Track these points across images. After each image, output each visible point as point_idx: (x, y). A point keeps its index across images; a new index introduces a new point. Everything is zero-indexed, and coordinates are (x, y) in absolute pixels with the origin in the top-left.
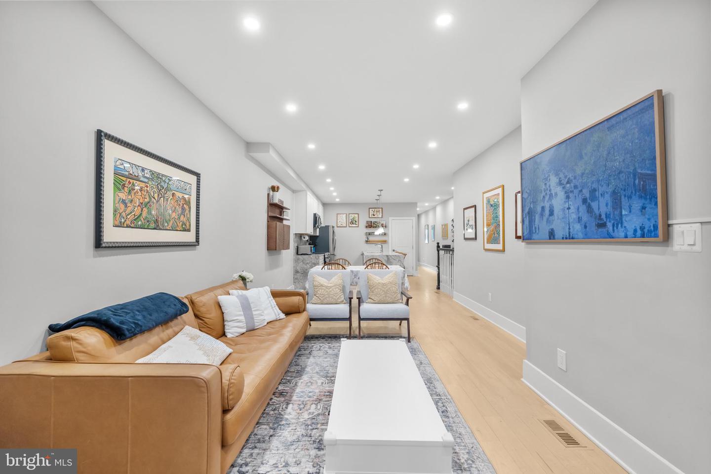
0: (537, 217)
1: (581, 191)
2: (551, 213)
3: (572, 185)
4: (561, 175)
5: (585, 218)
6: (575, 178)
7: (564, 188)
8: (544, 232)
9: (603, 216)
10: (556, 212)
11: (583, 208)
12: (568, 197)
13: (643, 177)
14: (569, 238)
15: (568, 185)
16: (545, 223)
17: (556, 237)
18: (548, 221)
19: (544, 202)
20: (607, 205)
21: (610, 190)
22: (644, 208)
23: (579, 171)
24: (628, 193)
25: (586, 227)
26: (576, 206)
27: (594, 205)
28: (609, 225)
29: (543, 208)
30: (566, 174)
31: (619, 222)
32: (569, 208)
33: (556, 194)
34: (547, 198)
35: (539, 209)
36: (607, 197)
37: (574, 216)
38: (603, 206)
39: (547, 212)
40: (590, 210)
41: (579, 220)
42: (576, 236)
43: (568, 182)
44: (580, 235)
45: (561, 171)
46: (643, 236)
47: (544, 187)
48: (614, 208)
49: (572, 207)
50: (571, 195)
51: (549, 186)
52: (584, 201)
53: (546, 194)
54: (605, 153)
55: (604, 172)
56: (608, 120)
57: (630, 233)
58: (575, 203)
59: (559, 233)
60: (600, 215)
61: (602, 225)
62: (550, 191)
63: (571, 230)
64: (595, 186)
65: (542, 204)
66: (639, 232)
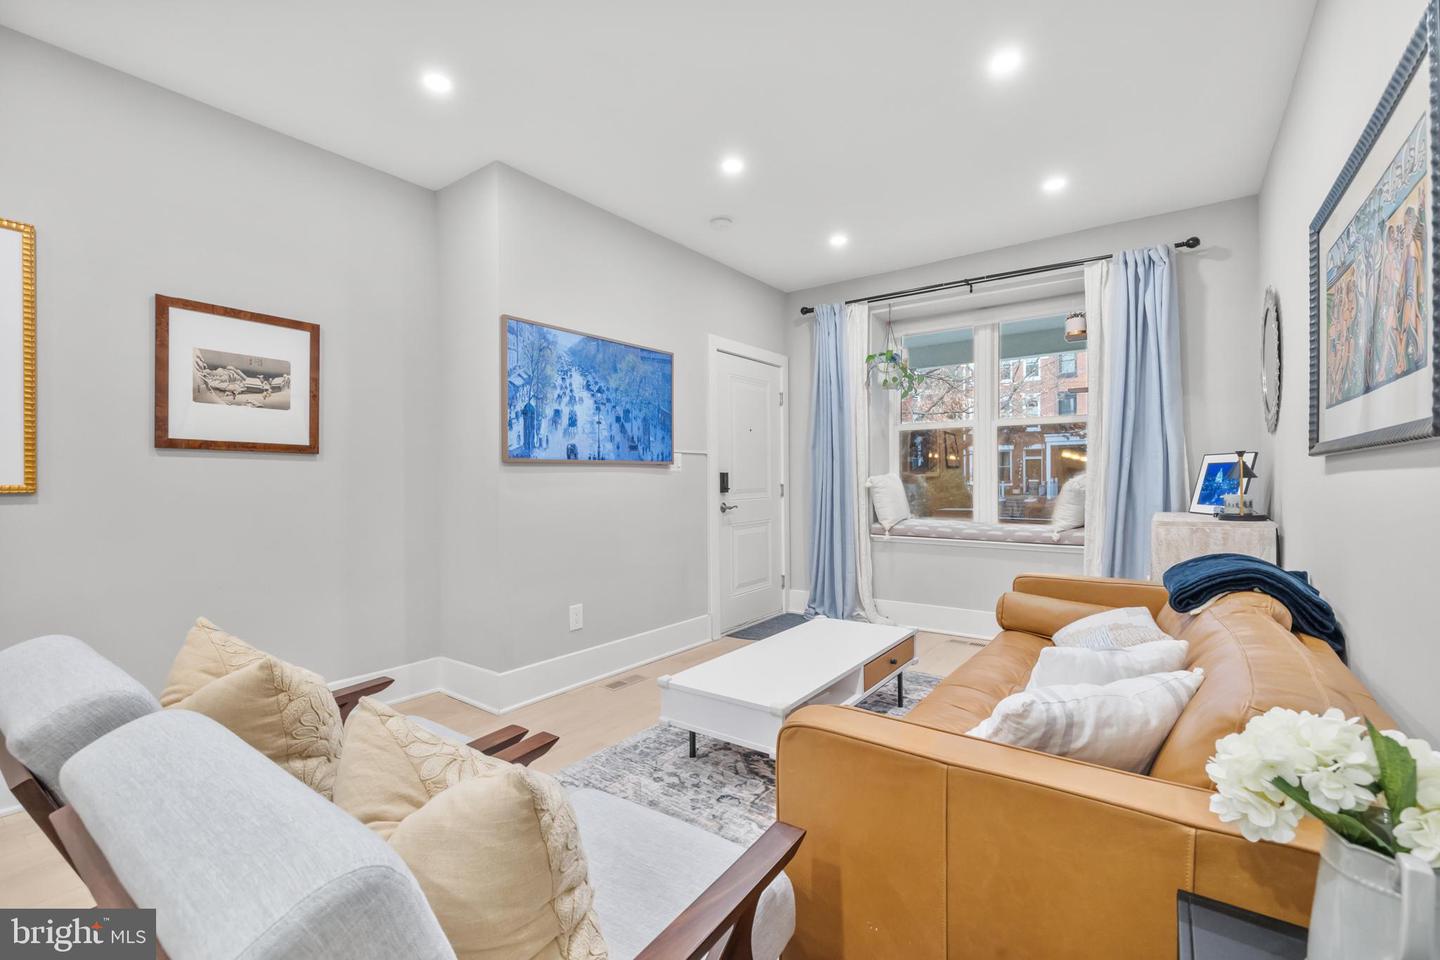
0: (545, 424)
1: (614, 407)
2: (573, 422)
3: (605, 397)
4: (590, 378)
5: (618, 438)
6: (608, 389)
7: (593, 395)
8: (557, 446)
9: (636, 439)
10: (580, 423)
11: (616, 427)
12: (598, 409)
13: (664, 413)
14: (598, 460)
15: (599, 395)
16: (561, 434)
17: (579, 456)
18: (566, 432)
19: (560, 403)
20: (639, 429)
21: (642, 415)
22: (663, 438)
23: (613, 384)
24: (654, 423)
25: (618, 448)
26: (608, 422)
27: (627, 426)
28: (640, 448)
29: (557, 412)
30: (597, 379)
31: (647, 447)
32: (599, 423)
33: (581, 399)
34: (566, 399)
35: (549, 412)
36: (639, 421)
37: (605, 433)
38: (635, 428)
39: (565, 420)
40: (623, 429)
41: (612, 438)
42: (607, 457)
43: (599, 391)
44: (612, 456)
45: (590, 373)
46: (662, 460)
47: (560, 381)
48: (644, 434)
49: (603, 422)
50: (602, 407)
51: (571, 385)
52: (618, 419)
53: (565, 393)
54: (638, 379)
55: (637, 396)
56: (643, 350)
57: (655, 457)
58: (607, 418)
59: (584, 453)
60: (633, 438)
61: (633, 448)
62: (571, 391)
63: (601, 449)
64: (628, 406)
65: (557, 407)
66: (660, 457)
